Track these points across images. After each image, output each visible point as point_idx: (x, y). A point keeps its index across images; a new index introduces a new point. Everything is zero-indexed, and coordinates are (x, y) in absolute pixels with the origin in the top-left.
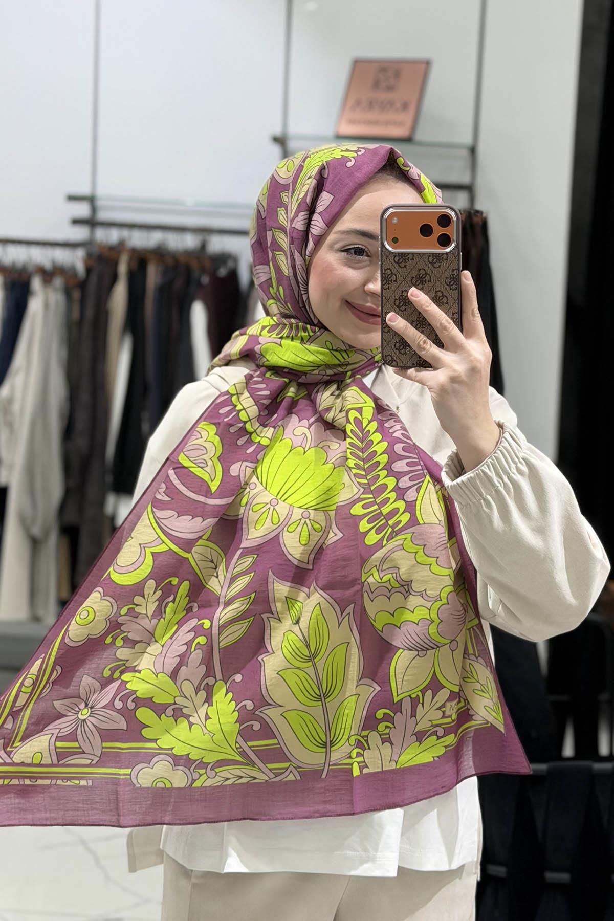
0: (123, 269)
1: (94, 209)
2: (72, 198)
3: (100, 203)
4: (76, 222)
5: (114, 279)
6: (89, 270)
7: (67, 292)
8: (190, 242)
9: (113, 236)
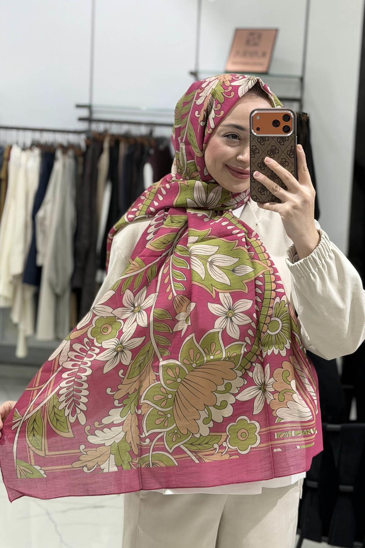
0: (106, 145)
1: (91, 112)
2: (79, 106)
3: (94, 109)
4: (81, 119)
5: (101, 151)
6: (88, 146)
7: (76, 158)
8: (143, 130)
9: (101, 127)
